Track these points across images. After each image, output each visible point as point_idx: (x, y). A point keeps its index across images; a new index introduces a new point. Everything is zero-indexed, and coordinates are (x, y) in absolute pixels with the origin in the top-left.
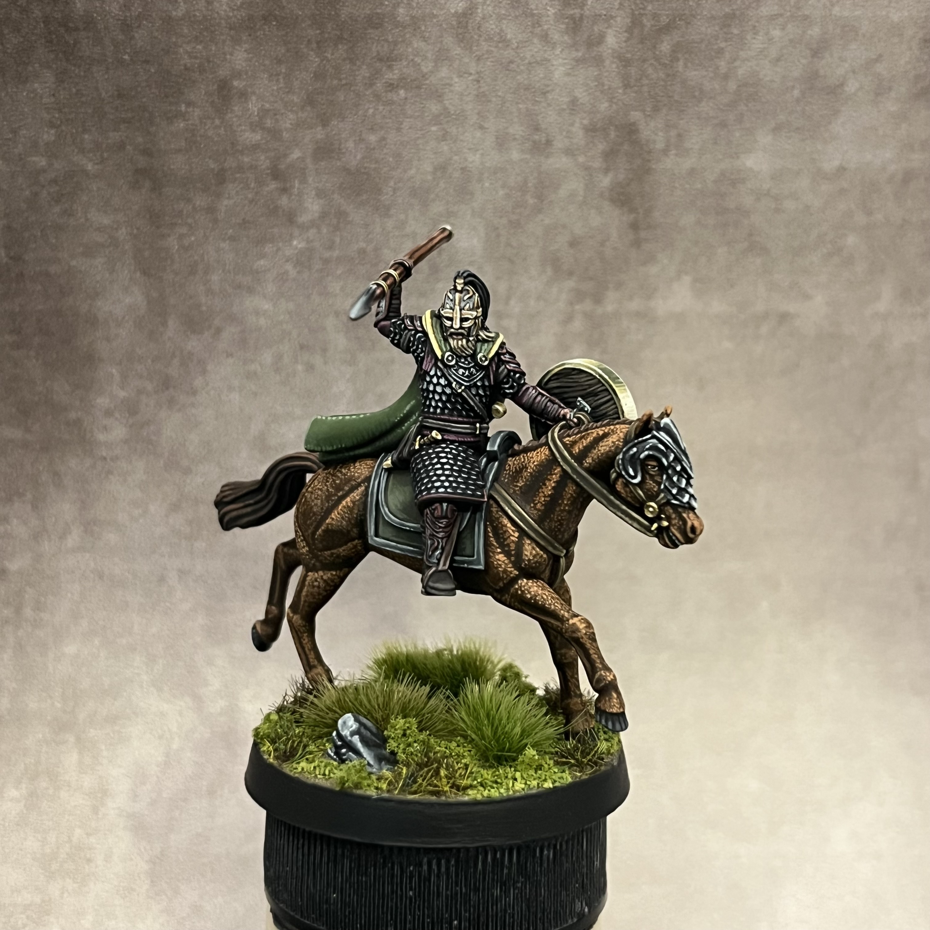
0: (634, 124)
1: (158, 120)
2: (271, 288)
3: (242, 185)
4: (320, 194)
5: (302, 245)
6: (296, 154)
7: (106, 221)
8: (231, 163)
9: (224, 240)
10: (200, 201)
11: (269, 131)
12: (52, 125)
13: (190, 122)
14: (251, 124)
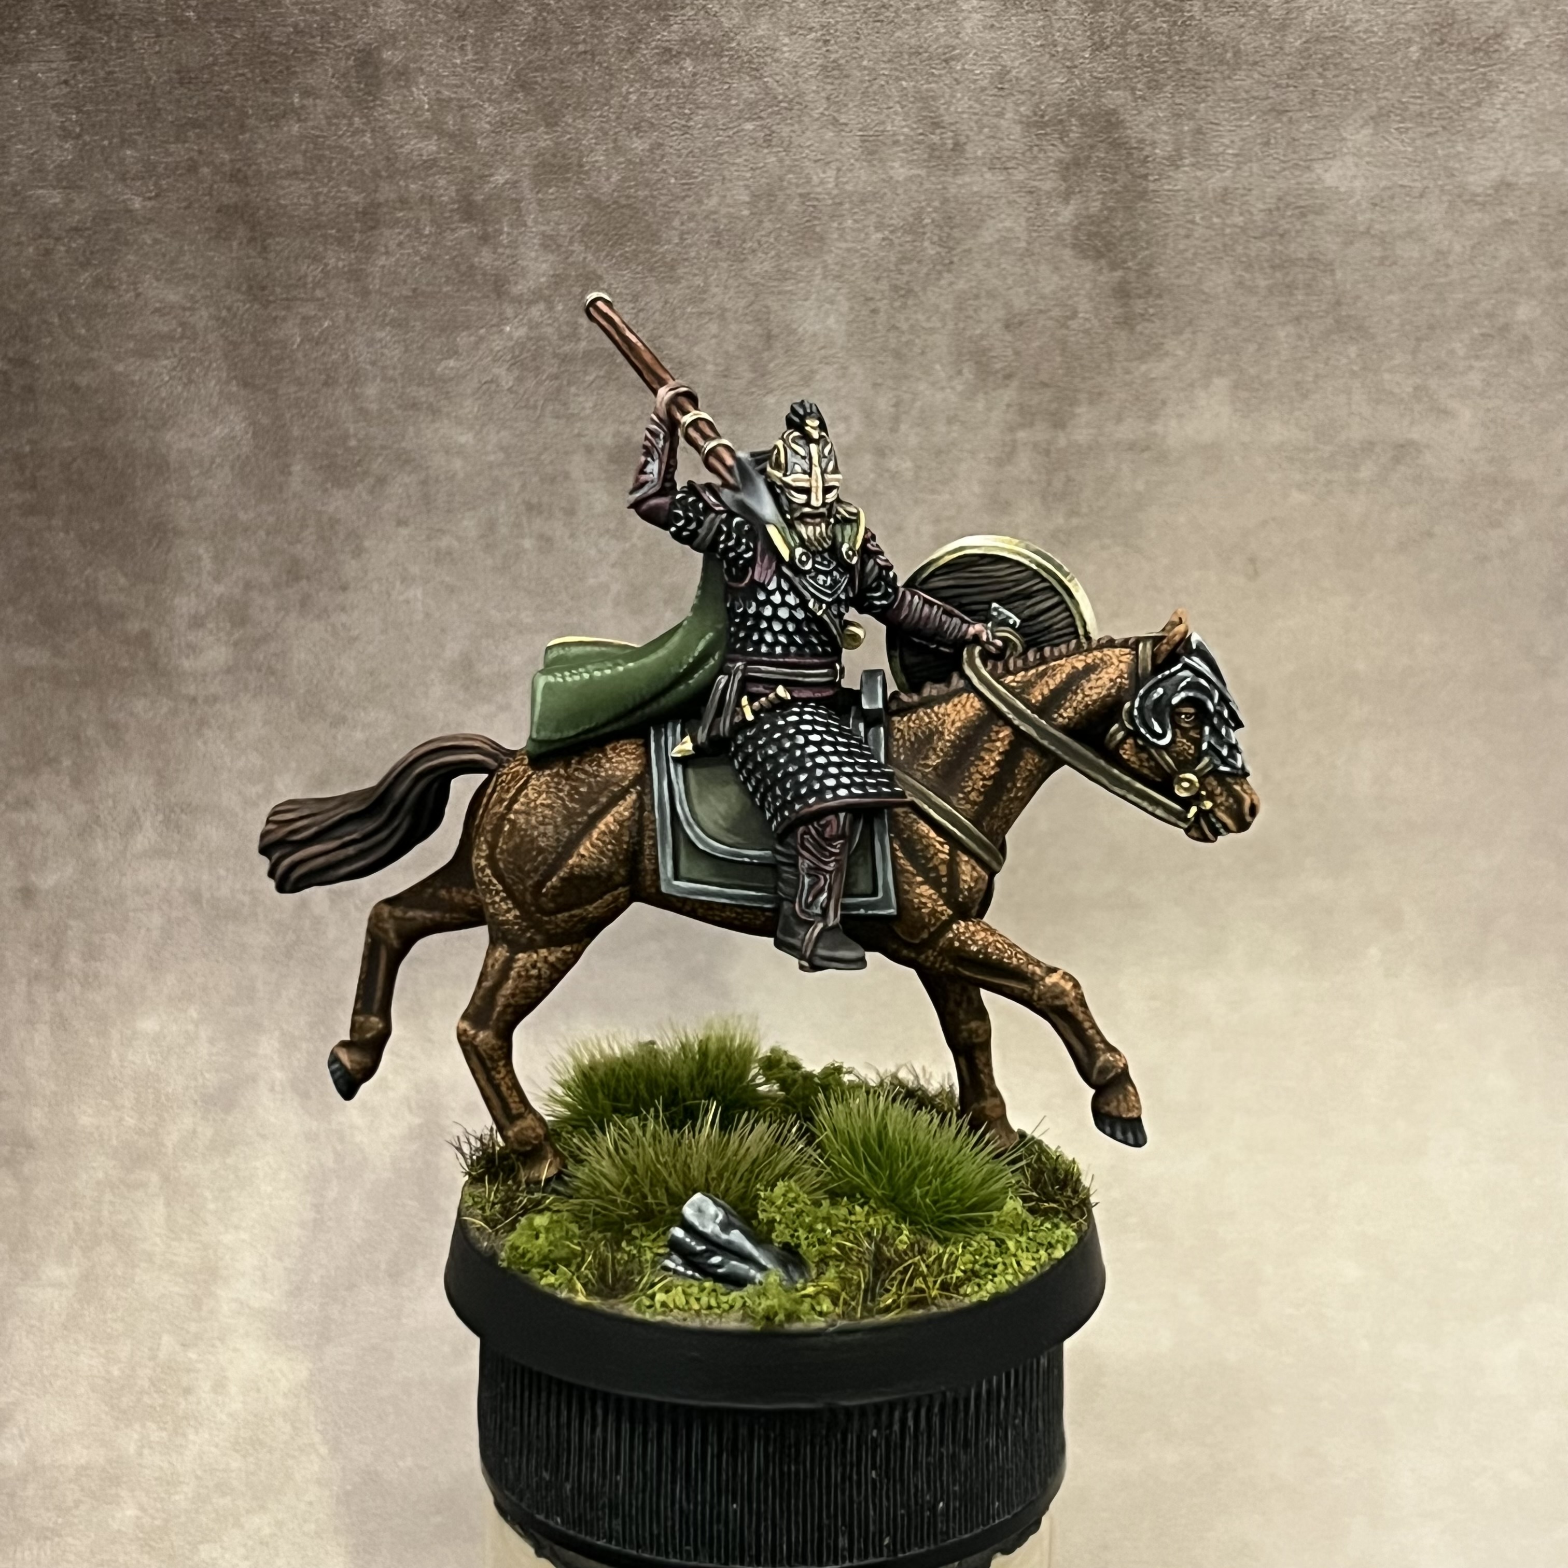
0: (1114, 112)
1: (252, 122)
2: (470, 407)
3: (408, 231)
4: (549, 243)
5: (522, 332)
6: (501, 177)
7: (173, 296)
8: (387, 192)
9: (382, 326)
10: (337, 259)
11: (452, 136)
12: (66, 134)
13: (310, 124)
14: (419, 125)
